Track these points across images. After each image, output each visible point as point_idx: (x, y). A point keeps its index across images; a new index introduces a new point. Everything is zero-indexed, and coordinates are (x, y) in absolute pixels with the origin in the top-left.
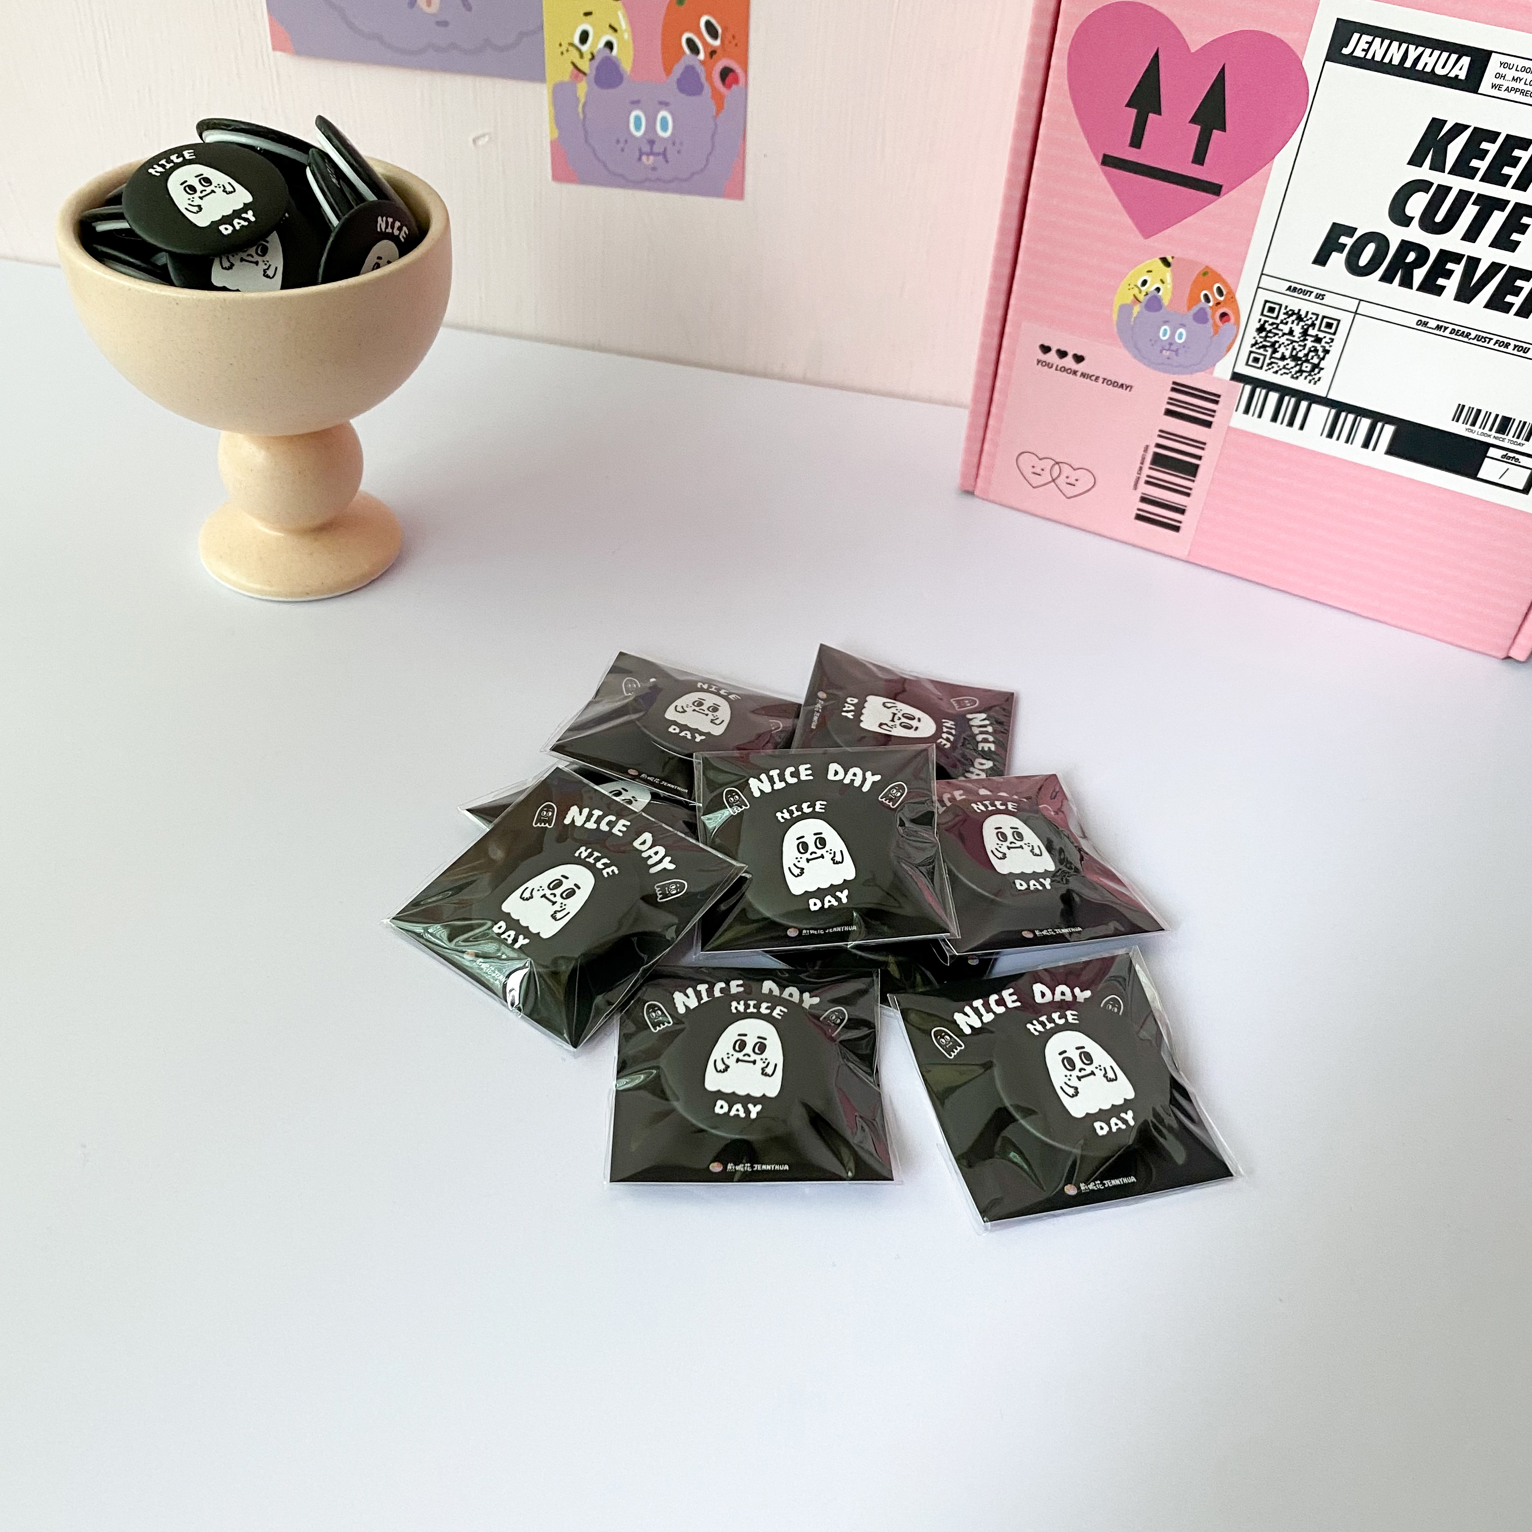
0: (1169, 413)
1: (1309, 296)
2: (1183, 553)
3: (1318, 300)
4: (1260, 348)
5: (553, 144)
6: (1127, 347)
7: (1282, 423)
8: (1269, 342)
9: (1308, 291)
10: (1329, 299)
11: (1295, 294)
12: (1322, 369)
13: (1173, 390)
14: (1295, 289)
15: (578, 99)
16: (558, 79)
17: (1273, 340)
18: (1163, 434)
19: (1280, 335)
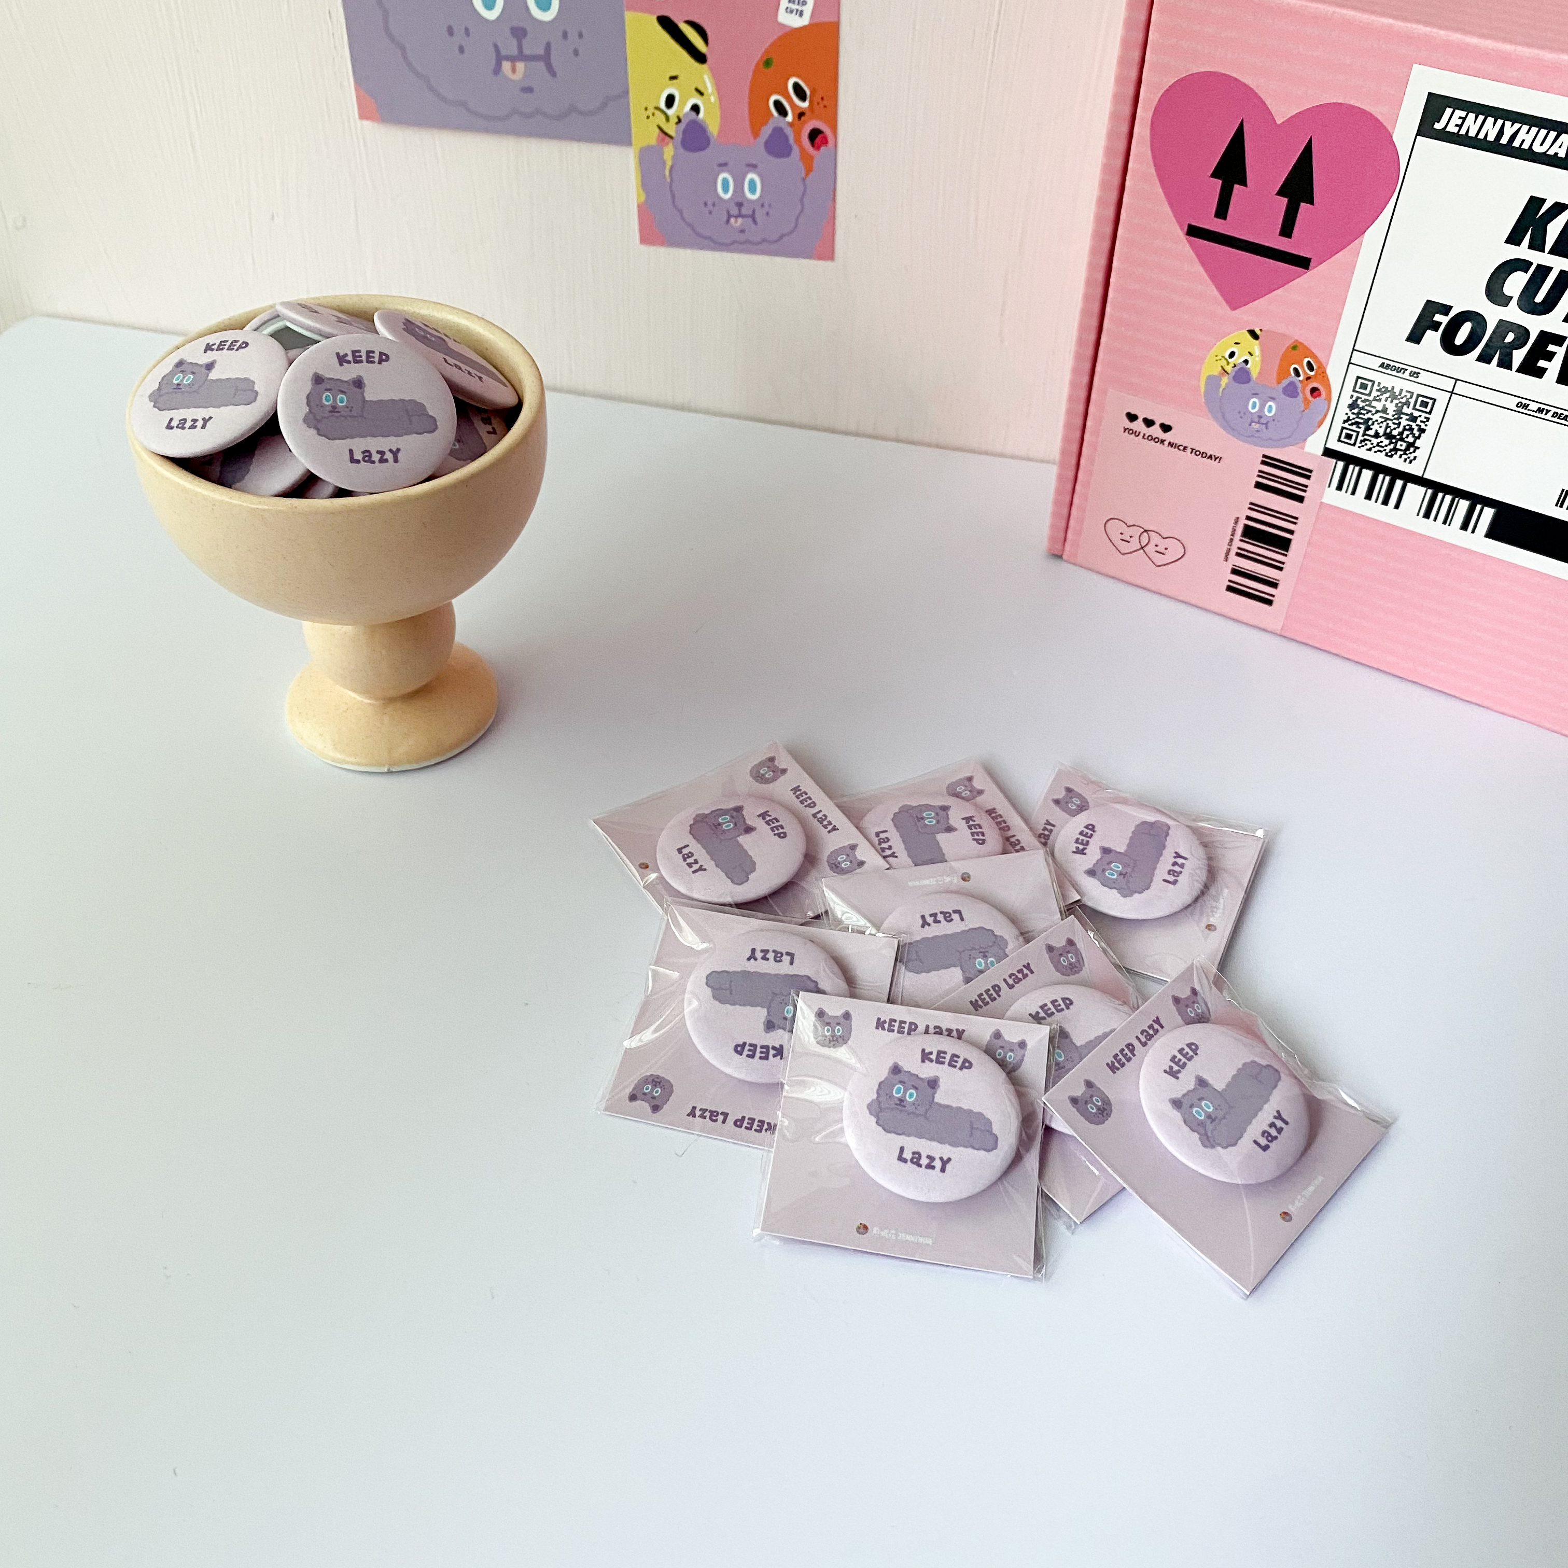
0: (1259, 485)
1: (1404, 373)
2: (1278, 627)
3: (1412, 379)
4: (1352, 424)
5: (639, 206)
6: (1216, 419)
7: (1376, 502)
8: (1362, 418)
9: (1402, 369)
10: (1424, 377)
11: (1389, 371)
12: (1418, 448)
13: (1263, 463)
14: (1388, 366)
15: (664, 163)
16: (644, 144)
17: (1366, 417)
18: (1254, 506)
19: (1373, 412)
